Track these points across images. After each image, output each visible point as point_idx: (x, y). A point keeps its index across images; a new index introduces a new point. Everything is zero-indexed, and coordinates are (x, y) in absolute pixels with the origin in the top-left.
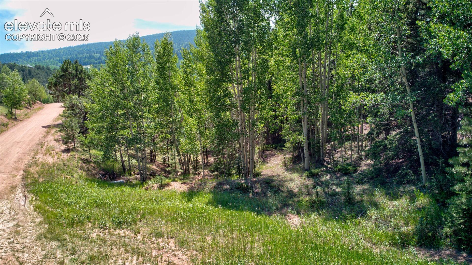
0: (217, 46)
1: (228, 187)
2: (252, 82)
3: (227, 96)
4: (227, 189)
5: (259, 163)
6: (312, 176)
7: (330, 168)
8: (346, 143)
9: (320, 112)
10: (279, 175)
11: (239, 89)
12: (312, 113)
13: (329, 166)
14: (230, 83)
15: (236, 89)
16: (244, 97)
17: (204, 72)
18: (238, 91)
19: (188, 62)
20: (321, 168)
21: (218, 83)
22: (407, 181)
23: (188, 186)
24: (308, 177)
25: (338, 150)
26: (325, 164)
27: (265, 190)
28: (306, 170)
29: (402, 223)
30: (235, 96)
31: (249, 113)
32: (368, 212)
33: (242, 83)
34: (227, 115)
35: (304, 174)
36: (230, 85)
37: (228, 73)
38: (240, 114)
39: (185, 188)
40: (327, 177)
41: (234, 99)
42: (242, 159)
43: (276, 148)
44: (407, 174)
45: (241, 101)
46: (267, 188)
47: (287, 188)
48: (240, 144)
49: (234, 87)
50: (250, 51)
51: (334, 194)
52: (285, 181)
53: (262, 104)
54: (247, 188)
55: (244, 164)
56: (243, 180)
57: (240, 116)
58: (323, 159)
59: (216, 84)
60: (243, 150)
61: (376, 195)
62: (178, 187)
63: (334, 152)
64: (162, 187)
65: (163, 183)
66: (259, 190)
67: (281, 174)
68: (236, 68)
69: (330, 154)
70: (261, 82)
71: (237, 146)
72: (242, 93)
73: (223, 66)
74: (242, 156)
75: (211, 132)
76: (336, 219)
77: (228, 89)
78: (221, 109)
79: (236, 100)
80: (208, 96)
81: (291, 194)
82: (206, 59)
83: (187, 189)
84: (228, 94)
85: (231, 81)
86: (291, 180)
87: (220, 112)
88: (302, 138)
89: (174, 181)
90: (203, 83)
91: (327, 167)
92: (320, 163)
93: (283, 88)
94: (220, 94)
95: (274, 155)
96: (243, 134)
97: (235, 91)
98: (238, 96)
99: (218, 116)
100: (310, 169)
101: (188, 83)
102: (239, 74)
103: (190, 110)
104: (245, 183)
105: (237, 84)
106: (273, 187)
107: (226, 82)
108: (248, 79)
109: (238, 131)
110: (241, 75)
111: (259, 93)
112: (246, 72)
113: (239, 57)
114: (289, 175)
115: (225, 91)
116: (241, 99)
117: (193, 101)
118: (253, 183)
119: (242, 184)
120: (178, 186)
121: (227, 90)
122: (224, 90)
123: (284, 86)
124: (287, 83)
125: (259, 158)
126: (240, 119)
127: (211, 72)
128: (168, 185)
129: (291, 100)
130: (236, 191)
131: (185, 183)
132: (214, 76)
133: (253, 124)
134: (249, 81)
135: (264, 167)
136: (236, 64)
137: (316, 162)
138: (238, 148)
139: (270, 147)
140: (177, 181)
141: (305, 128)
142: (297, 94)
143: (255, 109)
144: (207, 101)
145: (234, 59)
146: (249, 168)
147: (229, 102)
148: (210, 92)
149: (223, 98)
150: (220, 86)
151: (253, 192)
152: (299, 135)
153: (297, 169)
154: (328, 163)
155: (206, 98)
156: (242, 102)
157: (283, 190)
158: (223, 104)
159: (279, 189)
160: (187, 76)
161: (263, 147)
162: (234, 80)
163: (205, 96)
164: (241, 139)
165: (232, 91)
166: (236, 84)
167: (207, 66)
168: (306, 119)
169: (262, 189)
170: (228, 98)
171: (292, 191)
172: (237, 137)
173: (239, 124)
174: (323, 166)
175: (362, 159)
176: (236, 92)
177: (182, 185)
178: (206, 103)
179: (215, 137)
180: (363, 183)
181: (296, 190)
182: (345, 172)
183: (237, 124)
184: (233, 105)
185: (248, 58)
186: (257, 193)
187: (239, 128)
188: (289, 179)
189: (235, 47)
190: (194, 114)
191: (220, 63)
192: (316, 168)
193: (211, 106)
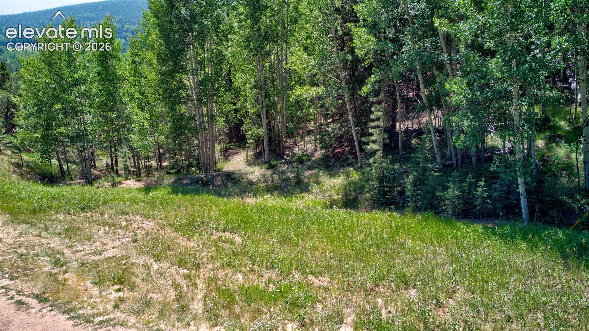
0: (169, 35)
1: (187, 181)
2: (208, 73)
3: (182, 88)
4: (187, 183)
5: (221, 161)
6: (271, 167)
7: (289, 160)
8: (307, 137)
9: (279, 106)
10: (240, 170)
11: (194, 81)
12: (272, 106)
13: (288, 158)
14: (184, 74)
15: (191, 81)
16: (201, 89)
17: (155, 61)
18: (194, 82)
19: (136, 51)
20: (281, 160)
21: (171, 74)
22: (347, 164)
23: (143, 183)
24: (268, 169)
25: (299, 144)
26: (285, 157)
27: (225, 182)
28: (266, 163)
29: (334, 193)
30: (191, 88)
31: (207, 107)
32: (310, 188)
33: (198, 74)
34: (183, 108)
35: (264, 166)
36: (184, 76)
37: (182, 63)
38: (197, 108)
39: (141, 185)
40: (285, 168)
41: (189, 92)
42: (201, 154)
43: (239, 147)
44: (348, 158)
45: (197, 93)
46: (228, 180)
47: (247, 179)
48: (198, 140)
49: (189, 78)
50: (204, 41)
51: (287, 180)
52: (246, 174)
53: (220, 97)
54: (208, 181)
55: (204, 160)
56: (203, 174)
57: (197, 110)
58: (283, 152)
59: (169, 75)
60: (202, 146)
61: (320, 176)
62: (132, 185)
63: (294, 146)
64: (114, 185)
65: (116, 181)
66: (220, 183)
67: (243, 169)
68: (190, 58)
69: (291, 148)
70: (218, 73)
71: (196, 142)
72: (198, 85)
73: (176, 56)
74: (201, 152)
75: (165, 127)
76: (284, 196)
77: (183, 80)
78: (175, 101)
79: (192, 92)
80: (160, 87)
81: (251, 183)
82: (157, 49)
83: (143, 186)
84: (183, 85)
85: (186, 72)
86: (252, 173)
87: (175, 105)
88: (262, 132)
89: (126, 179)
90: (154, 73)
91: (286, 159)
92: (280, 156)
93: (241, 80)
94: (174, 86)
95: (238, 153)
96: (201, 128)
97: (190, 82)
98: (195, 89)
99: (172, 109)
100: (270, 161)
101: (137, 74)
102: (194, 64)
103: (141, 102)
104: (206, 177)
105: (193, 75)
106: (232, 179)
107: (180, 73)
108: (204, 70)
109: (196, 126)
110: (196, 66)
111: (217, 85)
112: (201, 63)
113: (193, 47)
114: (250, 169)
115: (180, 83)
116: (197, 91)
117: (144, 93)
118: (213, 177)
119: (202, 178)
120: (132, 183)
121: (181, 81)
122: (178, 81)
123: (241, 78)
124: (244, 76)
125: (221, 155)
126: (197, 113)
127: (163, 62)
128: (120, 183)
129: (250, 93)
130: (196, 184)
131: (139, 181)
132: (167, 67)
133: (212, 118)
134: (205, 72)
135: (226, 165)
136: (190, 53)
137: (277, 156)
138: (197, 143)
139: (234, 145)
140: (130, 179)
141: (264, 121)
142: (255, 87)
143: (213, 102)
144: (161, 93)
145: (187, 48)
146: (209, 165)
147: (184, 94)
148: (163, 83)
149: (178, 90)
150: (173, 77)
151: (213, 184)
152: (257, 129)
153: (258, 163)
154: (288, 156)
155: (158, 90)
156: (199, 94)
157: (243, 181)
158: (178, 96)
159: (239, 180)
160: (136, 66)
161: (226, 146)
162: (189, 71)
163: (157, 88)
164: (200, 133)
165: (187, 82)
166: (191, 75)
167: (158, 56)
168: (265, 112)
169: (223, 182)
170: (183, 90)
171: (251, 181)
172: (195, 132)
173: (197, 118)
174: (283, 158)
175: (317, 150)
176: (192, 83)
177: (137, 183)
178: (159, 95)
179: (171, 132)
180: (312, 169)
181: (255, 180)
182: (301, 161)
183: (194, 118)
184: (189, 98)
185: (202, 48)
186: (217, 185)
187: (197, 123)
188: (249, 172)
189: (188, 36)
190: (146, 108)
191: (172, 52)
192: (276, 160)
193: (165, 99)
